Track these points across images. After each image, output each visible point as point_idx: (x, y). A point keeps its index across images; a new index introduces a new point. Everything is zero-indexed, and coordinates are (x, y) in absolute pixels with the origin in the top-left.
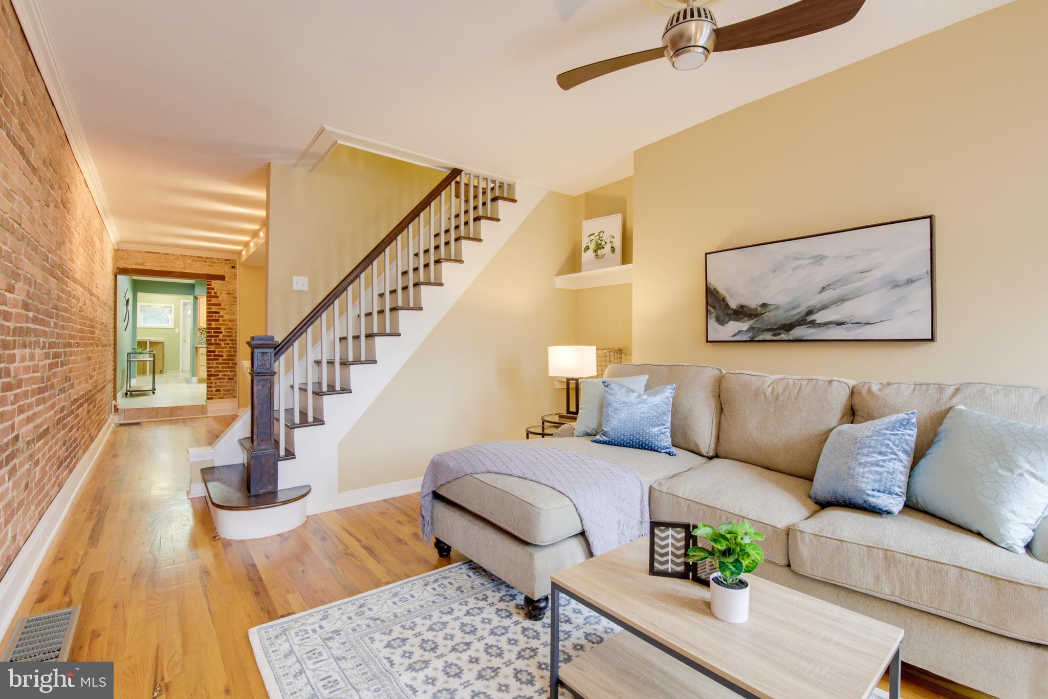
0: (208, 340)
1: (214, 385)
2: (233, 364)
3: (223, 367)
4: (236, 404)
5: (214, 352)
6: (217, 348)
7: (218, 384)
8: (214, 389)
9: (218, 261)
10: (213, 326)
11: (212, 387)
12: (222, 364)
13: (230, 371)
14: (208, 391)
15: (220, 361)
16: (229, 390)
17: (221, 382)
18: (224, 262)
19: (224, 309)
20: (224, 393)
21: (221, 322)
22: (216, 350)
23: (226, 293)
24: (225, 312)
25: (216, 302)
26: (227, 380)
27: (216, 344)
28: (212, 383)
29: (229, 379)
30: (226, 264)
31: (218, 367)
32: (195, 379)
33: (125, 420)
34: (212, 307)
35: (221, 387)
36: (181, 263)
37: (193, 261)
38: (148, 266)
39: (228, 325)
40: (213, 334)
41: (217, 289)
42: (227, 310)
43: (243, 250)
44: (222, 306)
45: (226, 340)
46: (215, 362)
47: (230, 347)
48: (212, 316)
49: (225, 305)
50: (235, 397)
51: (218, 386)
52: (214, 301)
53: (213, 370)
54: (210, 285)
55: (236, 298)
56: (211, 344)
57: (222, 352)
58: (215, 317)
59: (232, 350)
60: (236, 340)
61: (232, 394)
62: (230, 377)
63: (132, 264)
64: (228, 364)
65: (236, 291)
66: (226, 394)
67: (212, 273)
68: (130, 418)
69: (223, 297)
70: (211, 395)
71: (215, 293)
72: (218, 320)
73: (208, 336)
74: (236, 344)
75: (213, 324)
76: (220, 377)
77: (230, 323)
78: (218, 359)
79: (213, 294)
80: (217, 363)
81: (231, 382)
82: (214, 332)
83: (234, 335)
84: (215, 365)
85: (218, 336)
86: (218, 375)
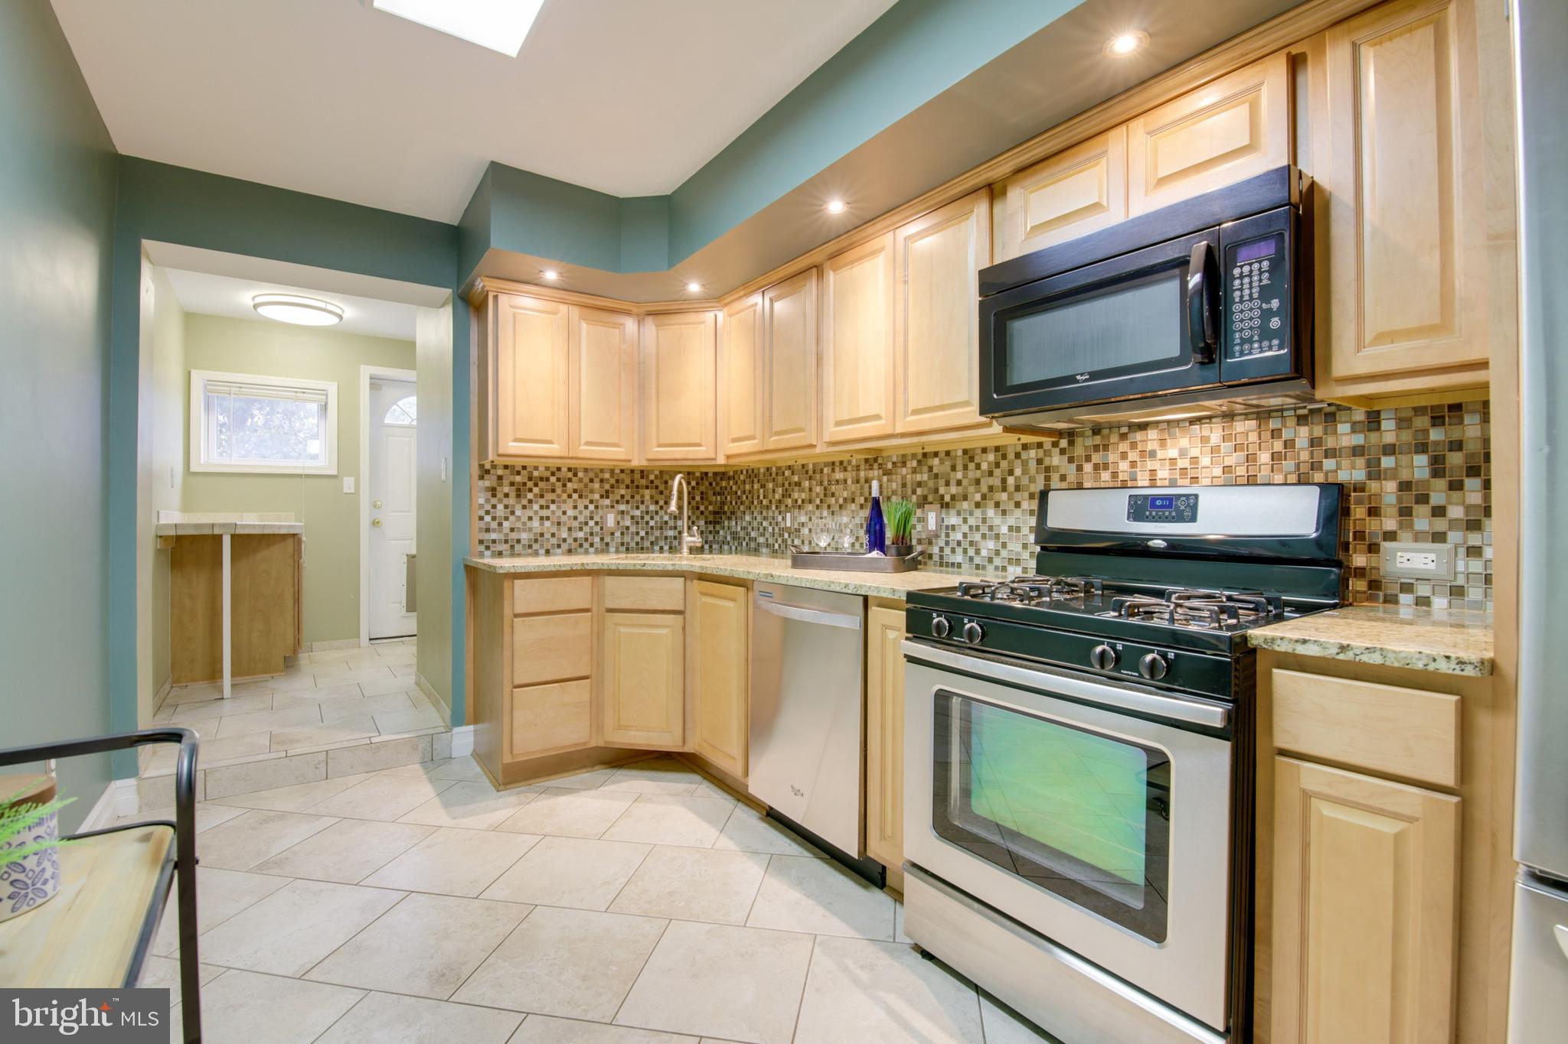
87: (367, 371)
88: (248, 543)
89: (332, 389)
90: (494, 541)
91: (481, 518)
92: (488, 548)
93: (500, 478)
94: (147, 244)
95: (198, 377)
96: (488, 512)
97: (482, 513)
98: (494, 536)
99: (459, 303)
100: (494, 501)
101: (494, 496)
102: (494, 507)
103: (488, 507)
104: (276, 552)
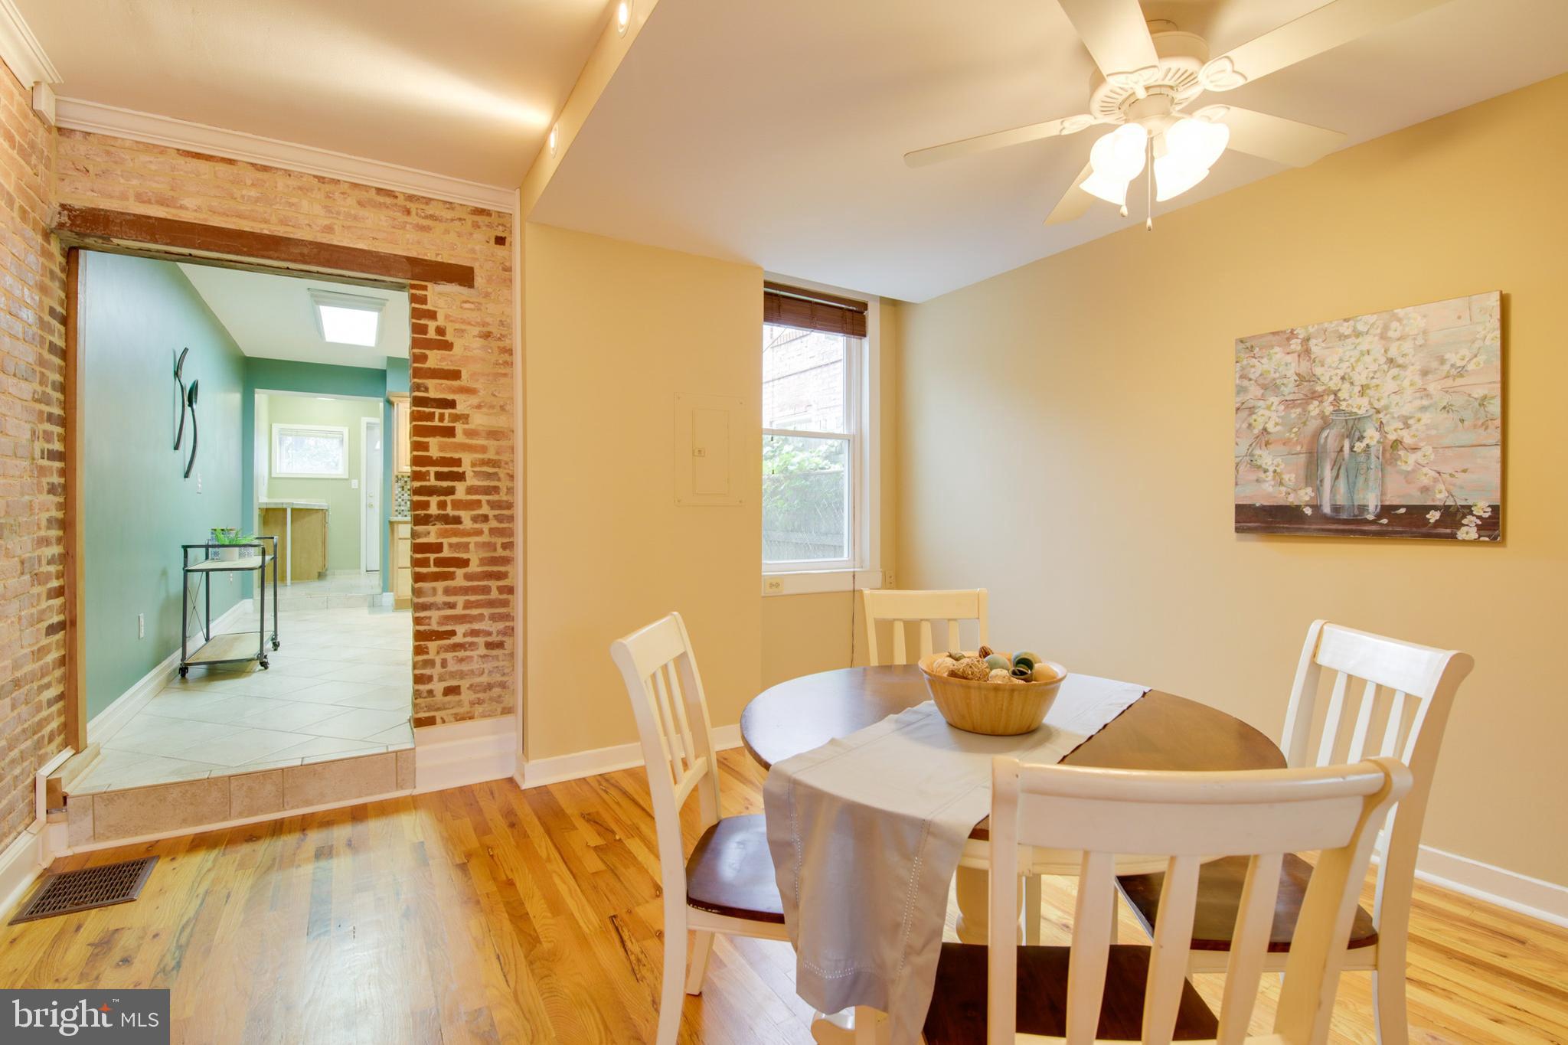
0: (416, 506)
1: (436, 671)
2: (501, 590)
3: (468, 605)
4: (515, 736)
5: (438, 548)
6: (444, 534)
7: (452, 667)
8: (438, 687)
9: (449, 215)
10: (434, 452)
11: (430, 679)
12: (465, 591)
13: (494, 618)
14: (417, 694)
15: (460, 581)
16: (490, 687)
17: (461, 660)
18: (470, 219)
19: (468, 391)
20: (473, 696)
21: (460, 438)
22: (445, 541)
23: (476, 331)
24: (474, 400)
25: (445, 365)
26: (482, 651)
27: (446, 519)
28: (430, 663)
29: (489, 645)
30: (476, 226)
31: (452, 606)
32: (389, 598)
33: (95, 837)
34: (431, 383)
35: (462, 675)
36: (318, 210)
37: (360, 204)
38: (192, 209)
39: (483, 449)
40: (432, 482)
41: (447, 317)
42: (482, 393)
43: (550, 129)
44: (465, 380)
45: (479, 503)
46: (440, 585)
47: (492, 531)
48: (430, 417)
49: (473, 375)
50: (508, 711)
51: (453, 675)
52: (435, 359)
53: (435, 615)
54: (423, 300)
55: (510, 352)
56: (425, 520)
57: (465, 547)
58: (442, 418)
59: (499, 541)
60: (510, 506)
61: (498, 699)
62: (494, 638)
63: (124, 197)
64: (486, 590)
65: (509, 327)
66: (480, 702)
67: (430, 256)
68: (119, 831)
69: (467, 348)
70: (429, 708)
71: (440, 331)
72: (450, 432)
73: (417, 492)
74: (511, 519)
75: (435, 447)
76: (458, 639)
77: (492, 444)
78: (450, 576)
79: (431, 334)
80: (447, 591)
81: (497, 657)
82: (440, 476)
83: (503, 485)
84: (441, 598)
85: (451, 491)
86: (453, 633)
87: (365, 420)
88: (299, 513)
89: (346, 431)
90: (403, 511)
91: (397, 500)
92: (400, 513)
93: (406, 482)
94: (256, 390)
95: (276, 427)
96: (400, 498)
97: (397, 498)
98: (403, 508)
99: (387, 404)
100: (403, 492)
101: (403, 490)
102: (403, 495)
103: (400, 495)
104: (314, 517)
